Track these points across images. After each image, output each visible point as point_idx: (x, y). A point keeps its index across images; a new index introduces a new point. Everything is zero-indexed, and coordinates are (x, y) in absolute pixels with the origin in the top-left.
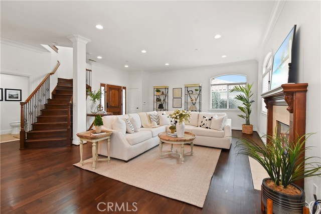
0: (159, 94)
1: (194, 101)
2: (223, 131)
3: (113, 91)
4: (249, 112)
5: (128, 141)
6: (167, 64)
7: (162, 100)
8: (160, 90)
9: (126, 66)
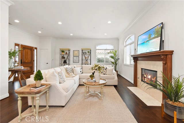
0: (63, 53)
1: (87, 59)
2: (114, 76)
3: (26, 50)
4: (116, 65)
5: (64, 90)
6: (72, 35)
7: (66, 57)
8: (64, 51)
9: (40, 32)
